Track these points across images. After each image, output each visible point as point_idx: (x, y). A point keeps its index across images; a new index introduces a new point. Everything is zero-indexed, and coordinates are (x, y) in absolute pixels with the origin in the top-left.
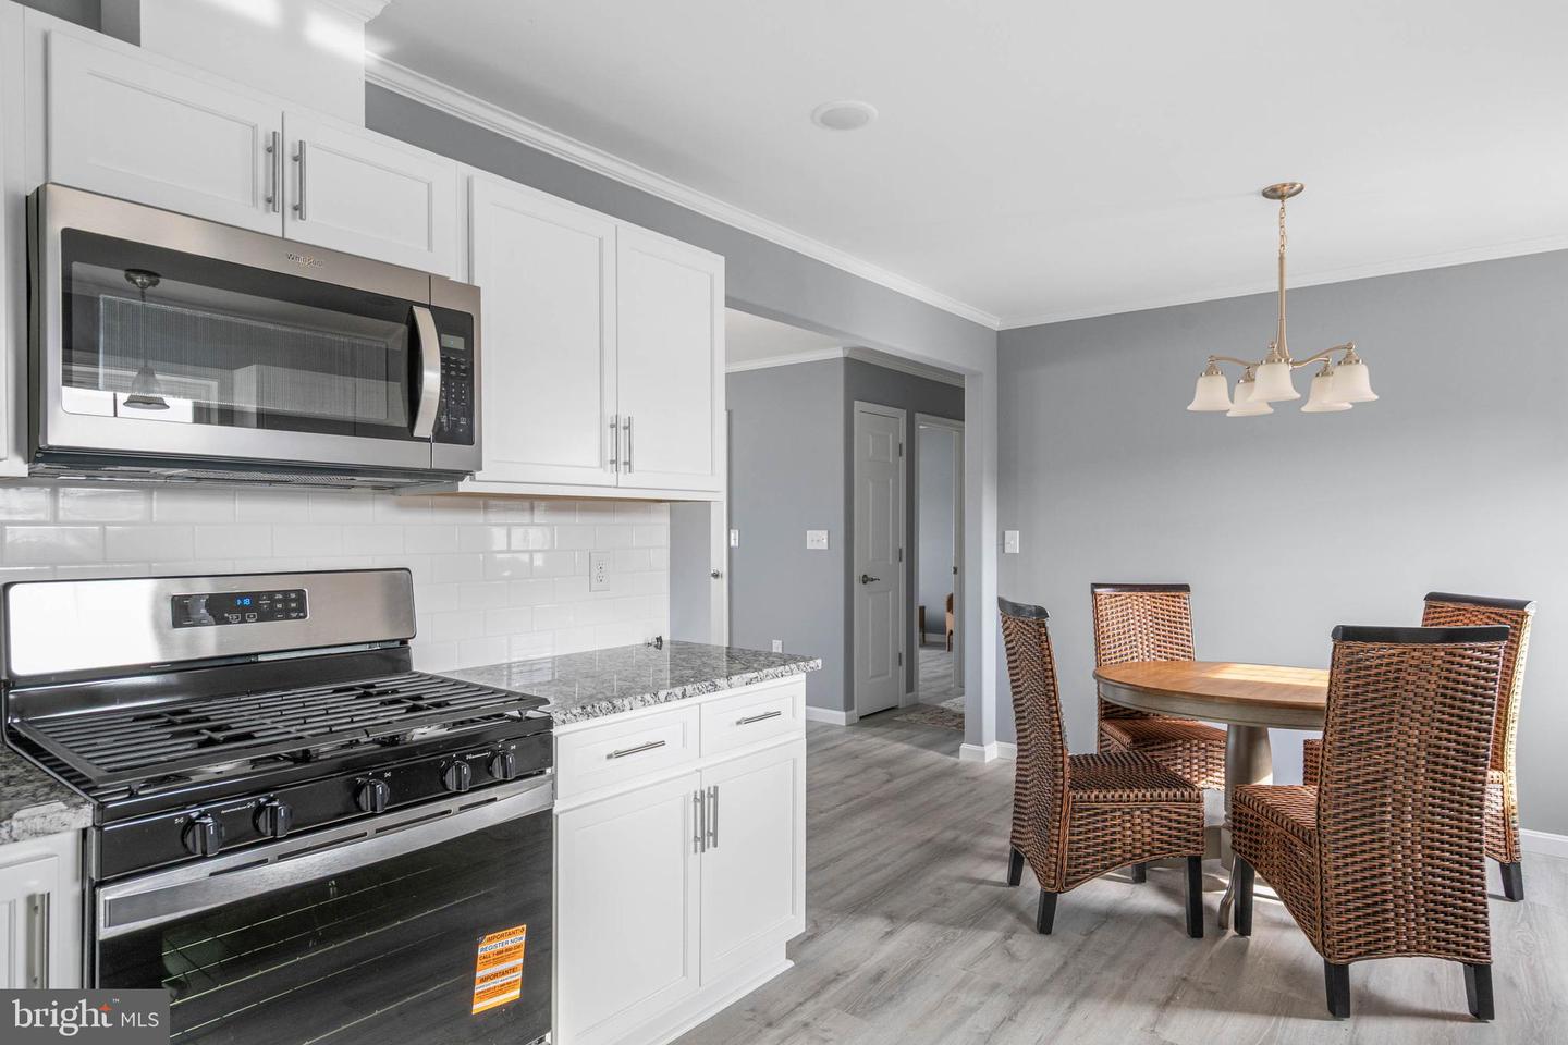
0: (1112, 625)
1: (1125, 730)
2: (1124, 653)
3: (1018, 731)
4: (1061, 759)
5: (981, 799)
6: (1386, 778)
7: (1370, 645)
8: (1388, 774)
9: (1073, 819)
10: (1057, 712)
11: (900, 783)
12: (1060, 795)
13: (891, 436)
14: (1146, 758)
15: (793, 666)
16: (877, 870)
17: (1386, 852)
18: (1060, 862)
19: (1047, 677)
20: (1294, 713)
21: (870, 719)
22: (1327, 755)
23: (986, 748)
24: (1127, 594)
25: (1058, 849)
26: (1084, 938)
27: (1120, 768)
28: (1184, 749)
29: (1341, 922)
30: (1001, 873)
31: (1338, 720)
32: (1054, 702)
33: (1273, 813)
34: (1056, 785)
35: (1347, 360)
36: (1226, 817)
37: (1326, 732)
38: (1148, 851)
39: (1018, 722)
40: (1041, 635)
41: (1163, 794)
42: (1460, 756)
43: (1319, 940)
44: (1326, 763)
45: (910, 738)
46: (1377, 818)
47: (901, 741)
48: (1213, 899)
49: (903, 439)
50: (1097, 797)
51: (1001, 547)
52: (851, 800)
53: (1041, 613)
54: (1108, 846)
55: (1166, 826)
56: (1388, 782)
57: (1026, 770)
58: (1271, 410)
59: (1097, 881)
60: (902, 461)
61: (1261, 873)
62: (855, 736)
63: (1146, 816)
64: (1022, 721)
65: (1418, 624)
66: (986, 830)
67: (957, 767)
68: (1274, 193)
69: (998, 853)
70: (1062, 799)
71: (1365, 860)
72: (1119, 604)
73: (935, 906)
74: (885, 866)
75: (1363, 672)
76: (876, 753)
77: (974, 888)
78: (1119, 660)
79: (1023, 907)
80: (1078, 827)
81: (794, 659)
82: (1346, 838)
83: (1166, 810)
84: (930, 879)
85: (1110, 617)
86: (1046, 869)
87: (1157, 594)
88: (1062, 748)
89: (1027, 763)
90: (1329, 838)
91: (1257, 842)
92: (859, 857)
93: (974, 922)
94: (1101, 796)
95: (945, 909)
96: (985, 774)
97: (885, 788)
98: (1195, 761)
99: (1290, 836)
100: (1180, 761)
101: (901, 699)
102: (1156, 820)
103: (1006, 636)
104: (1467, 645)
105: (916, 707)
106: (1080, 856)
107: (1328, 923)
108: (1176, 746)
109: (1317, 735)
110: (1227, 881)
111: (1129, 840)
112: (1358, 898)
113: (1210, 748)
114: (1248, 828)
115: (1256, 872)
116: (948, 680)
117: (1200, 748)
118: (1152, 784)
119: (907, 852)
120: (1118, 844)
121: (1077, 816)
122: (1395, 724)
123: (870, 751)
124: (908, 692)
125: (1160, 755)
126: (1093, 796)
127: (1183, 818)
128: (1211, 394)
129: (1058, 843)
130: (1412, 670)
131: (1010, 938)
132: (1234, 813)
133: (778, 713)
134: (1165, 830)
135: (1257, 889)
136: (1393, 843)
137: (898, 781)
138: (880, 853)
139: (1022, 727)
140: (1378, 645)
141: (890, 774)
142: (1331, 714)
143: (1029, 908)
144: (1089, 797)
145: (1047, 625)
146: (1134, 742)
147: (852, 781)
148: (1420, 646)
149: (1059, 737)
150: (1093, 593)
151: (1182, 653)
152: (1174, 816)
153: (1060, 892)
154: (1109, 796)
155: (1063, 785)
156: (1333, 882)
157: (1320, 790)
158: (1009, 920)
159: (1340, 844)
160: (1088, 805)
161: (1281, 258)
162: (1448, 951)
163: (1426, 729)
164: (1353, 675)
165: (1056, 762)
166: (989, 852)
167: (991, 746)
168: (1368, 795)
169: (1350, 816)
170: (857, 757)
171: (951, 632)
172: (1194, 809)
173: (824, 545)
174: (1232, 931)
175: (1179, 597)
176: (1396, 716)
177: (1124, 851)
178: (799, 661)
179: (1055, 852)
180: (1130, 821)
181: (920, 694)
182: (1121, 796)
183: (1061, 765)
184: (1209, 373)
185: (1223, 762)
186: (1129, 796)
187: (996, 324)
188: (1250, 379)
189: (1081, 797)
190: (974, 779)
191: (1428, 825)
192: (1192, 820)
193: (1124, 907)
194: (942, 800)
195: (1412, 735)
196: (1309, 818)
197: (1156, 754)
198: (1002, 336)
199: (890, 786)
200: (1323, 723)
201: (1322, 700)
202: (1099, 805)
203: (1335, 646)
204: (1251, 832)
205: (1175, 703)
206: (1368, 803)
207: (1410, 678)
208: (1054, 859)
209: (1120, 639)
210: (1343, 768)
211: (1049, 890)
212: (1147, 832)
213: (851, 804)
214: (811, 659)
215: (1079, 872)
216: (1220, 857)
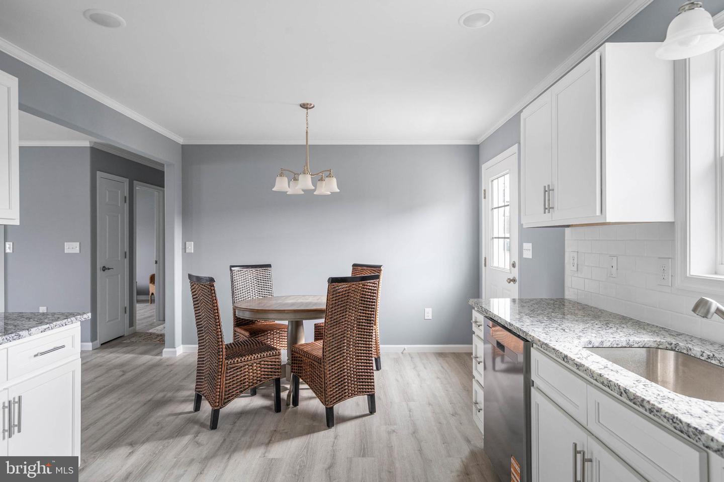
0: (239, 284)
1: (246, 330)
2: (244, 296)
3: (199, 337)
4: (221, 346)
5: (176, 374)
6: (345, 333)
7: (340, 284)
8: (346, 331)
9: (227, 373)
10: (219, 325)
11: (129, 375)
12: (221, 363)
13: (119, 192)
14: (256, 340)
15: (73, 319)
16: (121, 422)
17: (345, 361)
18: (221, 395)
19: (215, 310)
20: (313, 313)
21: (106, 345)
22: (326, 328)
23: (177, 349)
24: (246, 270)
25: (220, 388)
26: (232, 426)
27: (246, 347)
28: (271, 334)
29: (331, 391)
30: (190, 407)
31: (330, 314)
32: (218, 321)
33: (307, 354)
34: (219, 359)
35: (329, 176)
36: (288, 360)
37: (326, 319)
38: (259, 380)
39: (199, 333)
40: (212, 290)
41: (265, 354)
42: (366, 321)
43: (323, 400)
44: (326, 331)
45: (133, 350)
46: (342, 348)
47: (127, 353)
48: (284, 395)
49: (127, 194)
50: (237, 361)
51: (184, 251)
52: (100, 389)
53: (212, 280)
54: (242, 382)
55: (266, 368)
56: (345, 335)
57: (203, 355)
58: (303, 193)
59: (236, 400)
60: (126, 206)
61: (303, 379)
62: (99, 355)
63: (259, 365)
64: (201, 332)
65: (350, 275)
66: (179, 389)
67: (162, 361)
68: (304, 106)
69: (188, 398)
70: (222, 365)
71: (338, 365)
72: (242, 274)
73: (156, 432)
74: (125, 419)
75: (338, 294)
76: (113, 361)
77: (176, 418)
78: (242, 299)
79: (202, 420)
80: (229, 376)
81: (73, 315)
82: (332, 358)
83: (266, 361)
84: (152, 419)
85: (238, 280)
86: (214, 399)
87: (258, 269)
88: (222, 341)
89: (204, 352)
90: (327, 359)
91: (301, 367)
92: (108, 419)
93: (178, 434)
94: (239, 360)
95: (162, 432)
96: (177, 362)
97: (121, 379)
98: (275, 338)
99: (313, 362)
100: (269, 340)
101: (126, 331)
102: (263, 366)
103: (192, 293)
104: (368, 281)
105: (135, 334)
106: (230, 389)
107: (327, 392)
108: (268, 334)
109: (322, 321)
110: (288, 386)
111: (251, 377)
112: (336, 380)
113: (281, 332)
114: (298, 362)
115: (300, 379)
116: (153, 318)
117: (277, 333)
118: (261, 351)
119: (138, 409)
120: (247, 380)
121: (229, 371)
122: (347, 313)
123: (109, 361)
124: (130, 327)
125: (261, 339)
126: (236, 361)
127: (273, 363)
128: (282, 185)
129: (220, 385)
130: (352, 292)
131: (197, 436)
132: (292, 357)
133: (63, 347)
134: (266, 370)
135: (301, 386)
136: (347, 357)
137: (128, 374)
138: (121, 414)
139: (201, 335)
140: (342, 283)
141: (123, 371)
142: (328, 312)
143: (205, 420)
144: (234, 362)
145: (215, 285)
146: (251, 334)
147: (99, 379)
148: (355, 283)
149: (220, 337)
150: (231, 270)
151: (268, 294)
152: (270, 363)
153: (221, 408)
154: (243, 359)
155: (222, 358)
156: (328, 376)
157: (324, 342)
158: (196, 427)
159: (330, 361)
160: (234, 365)
161: (307, 132)
162: (363, 392)
163: (357, 313)
164: (335, 296)
165: (219, 348)
166: (183, 399)
167: (179, 347)
168: (339, 341)
169: (333, 350)
170: (101, 366)
171: (153, 294)
172: (278, 359)
173: (77, 250)
174: (291, 405)
175: (267, 270)
176: (348, 310)
177: (249, 383)
178: (76, 315)
179: (219, 390)
180: (251, 369)
181: (137, 327)
182: (248, 359)
183: (221, 349)
184: (281, 176)
185: (286, 338)
186: (251, 358)
187: (181, 141)
188: (296, 179)
189: (231, 362)
190: (172, 365)
191: (357, 348)
192: (277, 363)
193: (248, 408)
194: (155, 379)
195: (352, 316)
196: (320, 353)
197: (260, 338)
198: (184, 147)
199: (124, 377)
200: (325, 316)
201: (324, 307)
202: (238, 365)
203: (329, 286)
204: (299, 363)
205: (269, 315)
206: (339, 344)
207: (352, 295)
208: (218, 394)
209: (243, 290)
210: (331, 332)
211: (216, 408)
212: (259, 372)
213: (100, 392)
214: (84, 313)
215: (230, 397)
216: (285, 377)
